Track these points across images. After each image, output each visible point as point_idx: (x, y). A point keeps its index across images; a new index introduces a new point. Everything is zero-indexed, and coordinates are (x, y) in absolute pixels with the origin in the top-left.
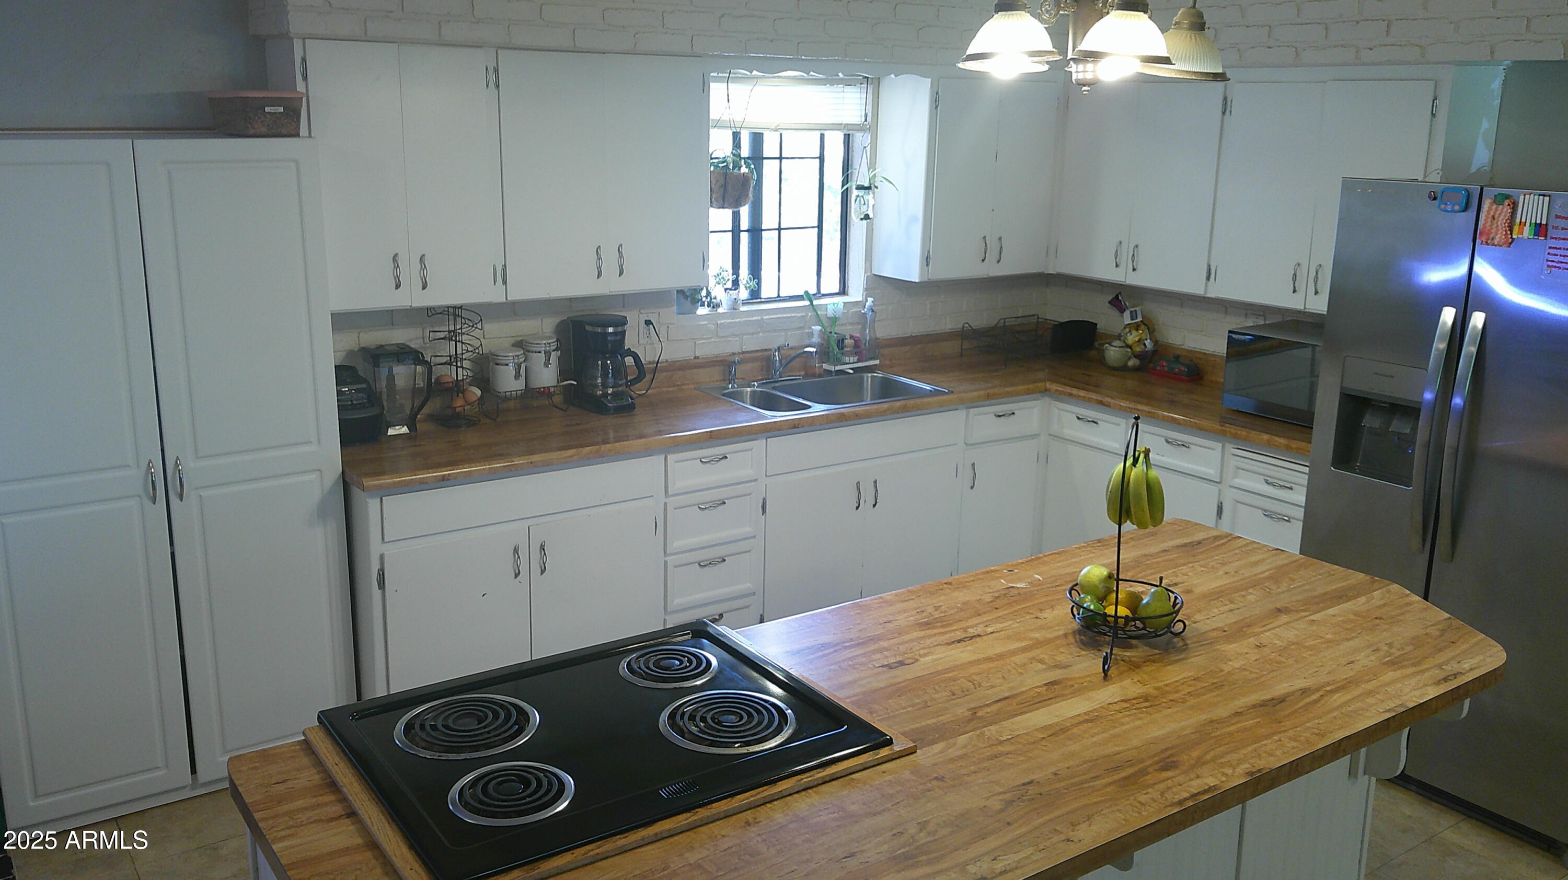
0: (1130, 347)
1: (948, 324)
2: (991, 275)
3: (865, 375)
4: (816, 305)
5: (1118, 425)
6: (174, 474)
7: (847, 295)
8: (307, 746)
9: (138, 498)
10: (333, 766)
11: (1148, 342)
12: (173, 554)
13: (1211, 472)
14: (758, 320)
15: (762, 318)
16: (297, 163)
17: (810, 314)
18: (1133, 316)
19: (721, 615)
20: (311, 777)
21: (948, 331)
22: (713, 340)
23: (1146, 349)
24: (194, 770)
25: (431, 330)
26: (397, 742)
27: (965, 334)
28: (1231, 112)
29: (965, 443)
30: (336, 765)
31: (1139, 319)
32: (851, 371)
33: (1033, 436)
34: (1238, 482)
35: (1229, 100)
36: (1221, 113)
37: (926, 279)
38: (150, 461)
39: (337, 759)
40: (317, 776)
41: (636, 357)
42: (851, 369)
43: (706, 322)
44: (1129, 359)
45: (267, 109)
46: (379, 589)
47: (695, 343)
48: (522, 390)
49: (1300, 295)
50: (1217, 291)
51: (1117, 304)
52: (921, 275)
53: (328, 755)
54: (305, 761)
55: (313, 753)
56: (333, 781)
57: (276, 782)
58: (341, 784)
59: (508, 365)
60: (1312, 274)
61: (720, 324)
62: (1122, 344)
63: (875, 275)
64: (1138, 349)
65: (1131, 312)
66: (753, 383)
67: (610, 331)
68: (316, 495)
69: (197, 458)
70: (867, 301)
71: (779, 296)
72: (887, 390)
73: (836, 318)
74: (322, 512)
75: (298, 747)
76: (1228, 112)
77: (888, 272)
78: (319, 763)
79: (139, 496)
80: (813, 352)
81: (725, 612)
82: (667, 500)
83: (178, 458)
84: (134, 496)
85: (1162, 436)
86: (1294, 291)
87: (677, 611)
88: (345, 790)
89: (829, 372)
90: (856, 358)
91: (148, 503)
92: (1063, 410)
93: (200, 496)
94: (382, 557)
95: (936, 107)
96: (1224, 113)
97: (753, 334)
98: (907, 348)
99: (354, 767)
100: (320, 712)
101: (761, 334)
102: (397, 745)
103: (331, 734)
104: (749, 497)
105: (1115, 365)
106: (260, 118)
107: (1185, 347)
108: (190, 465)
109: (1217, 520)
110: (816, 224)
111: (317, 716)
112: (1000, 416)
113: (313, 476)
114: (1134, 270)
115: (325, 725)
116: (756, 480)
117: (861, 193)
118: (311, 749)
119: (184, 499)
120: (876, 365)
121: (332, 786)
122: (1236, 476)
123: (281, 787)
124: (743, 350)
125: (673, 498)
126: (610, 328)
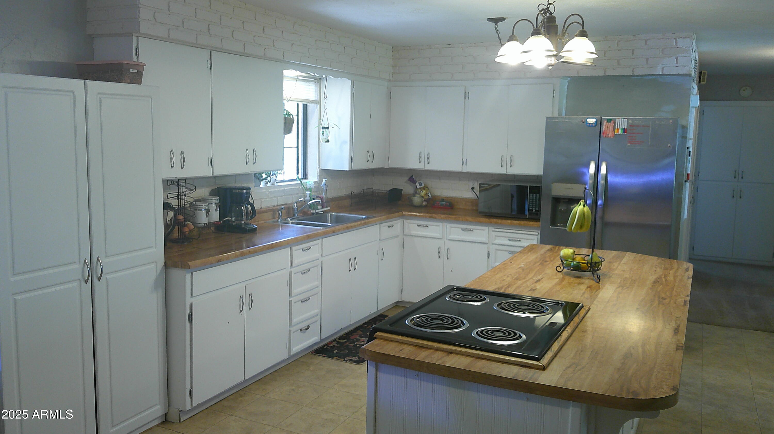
0: (423, 197)
1: (344, 193)
2: (370, 168)
3: (328, 214)
4: (304, 183)
5: (438, 226)
7: (307, 179)
11: (429, 194)
13: (484, 239)
14: (283, 190)
15: (285, 189)
16: (151, 99)
17: (300, 187)
18: (420, 184)
19: (308, 326)
21: (344, 195)
22: (267, 199)
23: (430, 197)
25: (169, 193)
27: (351, 197)
28: (468, 98)
29: (379, 240)
31: (423, 186)
32: (322, 213)
33: (397, 236)
34: (497, 241)
35: (467, 93)
36: (464, 98)
37: (351, 169)
38: (86, 259)
41: (252, 206)
42: (322, 211)
43: (265, 191)
44: (423, 202)
45: (131, 70)
46: (189, 323)
47: (261, 201)
48: (206, 223)
49: (504, 168)
50: (466, 169)
51: (412, 180)
52: (349, 168)
57: (399, 350)
59: (201, 210)
60: (509, 159)
61: (271, 191)
62: (420, 196)
63: (321, 169)
64: (426, 197)
65: (419, 183)
66: (287, 219)
67: (244, 192)
69: (106, 256)
70: (323, 180)
71: (284, 180)
72: (338, 220)
73: (311, 188)
76: (467, 98)
77: (330, 167)
79: (79, 280)
80: (320, 201)
81: (310, 325)
82: (291, 270)
83: (98, 257)
84: (77, 280)
85: (460, 228)
86: (502, 166)
87: (296, 325)
89: (313, 213)
90: (321, 207)
91: (83, 283)
92: (411, 223)
93: (107, 278)
94: (191, 306)
95: (353, 93)
96: (465, 98)
97: (281, 196)
98: (333, 203)
101: (284, 197)
104: (317, 267)
105: (417, 204)
106: (128, 75)
107: (442, 196)
109: (488, 259)
110: (296, 146)
112: (390, 227)
113: (153, 265)
114: (428, 163)
116: (318, 259)
117: (324, 130)
119: (101, 279)
120: (328, 210)
122: (495, 239)
123: (405, 351)
124: (278, 204)
125: (296, 268)
126: (244, 191)
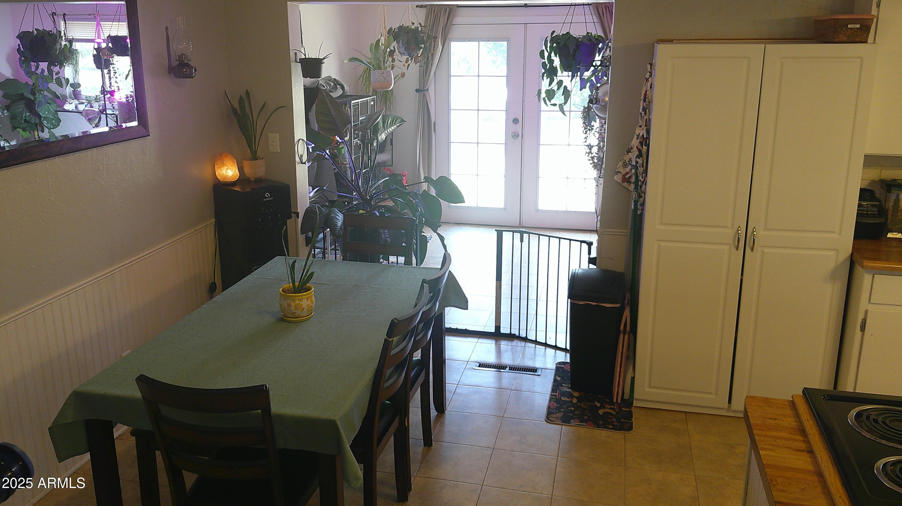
6: (751, 236)
8: (792, 404)
9: (729, 246)
10: (805, 420)
12: (741, 280)
16: (862, 60)
20: (790, 422)
24: (730, 401)
26: (849, 422)
30: (808, 421)
38: (739, 227)
39: (809, 418)
40: (795, 424)
45: (849, 26)
46: (861, 331)
53: (804, 414)
54: (789, 412)
55: (796, 409)
56: (804, 430)
57: (770, 417)
58: (808, 432)
68: (832, 264)
74: (833, 276)
75: (787, 403)
78: (797, 416)
83: (754, 228)
84: (727, 244)
88: (809, 436)
91: (734, 249)
93: (763, 251)
94: (866, 312)
99: (819, 426)
100: (805, 388)
102: (849, 423)
103: (808, 403)
108: (761, 233)
111: (802, 390)
113: (832, 253)
115: (806, 396)
118: (795, 407)
119: (754, 251)
121: (803, 432)
123: (772, 422)
